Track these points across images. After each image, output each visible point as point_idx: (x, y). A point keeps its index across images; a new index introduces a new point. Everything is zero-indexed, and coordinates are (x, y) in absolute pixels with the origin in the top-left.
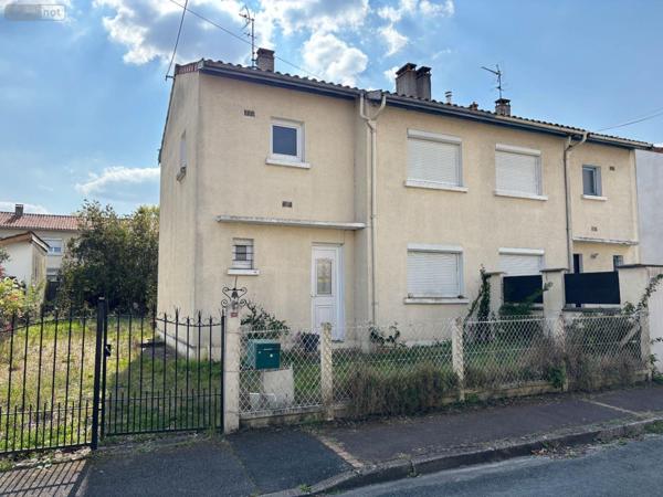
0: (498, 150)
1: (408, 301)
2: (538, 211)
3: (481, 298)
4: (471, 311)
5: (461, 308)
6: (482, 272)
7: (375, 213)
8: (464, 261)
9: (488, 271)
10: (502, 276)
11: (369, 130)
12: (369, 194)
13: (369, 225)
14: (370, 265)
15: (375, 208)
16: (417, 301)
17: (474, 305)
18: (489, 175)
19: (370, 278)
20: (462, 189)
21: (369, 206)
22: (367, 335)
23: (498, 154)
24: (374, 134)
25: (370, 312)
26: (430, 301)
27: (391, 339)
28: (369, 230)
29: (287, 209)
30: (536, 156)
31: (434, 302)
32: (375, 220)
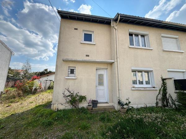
0: (162, 37)
1: (133, 89)
2: (180, 56)
3: (163, 88)
4: (159, 93)
5: (155, 92)
6: (162, 78)
7: (118, 56)
8: (154, 73)
9: (164, 78)
10: (173, 79)
11: (115, 30)
12: (116, 50)
13: (116, 60)
14: (117, 75)
15: (118, 55)
16: (137, 89)
17: (160, 91)
18: (160, 44)
19: (117, 80)
20: (150, 48)
21: (116, 54)
22: (117, 102)
23: (162, 38)
24: (117, 31)
25: (118, 93)
26: (142, 89)
27: (126, 104)
28: (116, 63)
29: (87, 57)
30: (176, 38)
31: (143, 89)
32: (118, 59)
